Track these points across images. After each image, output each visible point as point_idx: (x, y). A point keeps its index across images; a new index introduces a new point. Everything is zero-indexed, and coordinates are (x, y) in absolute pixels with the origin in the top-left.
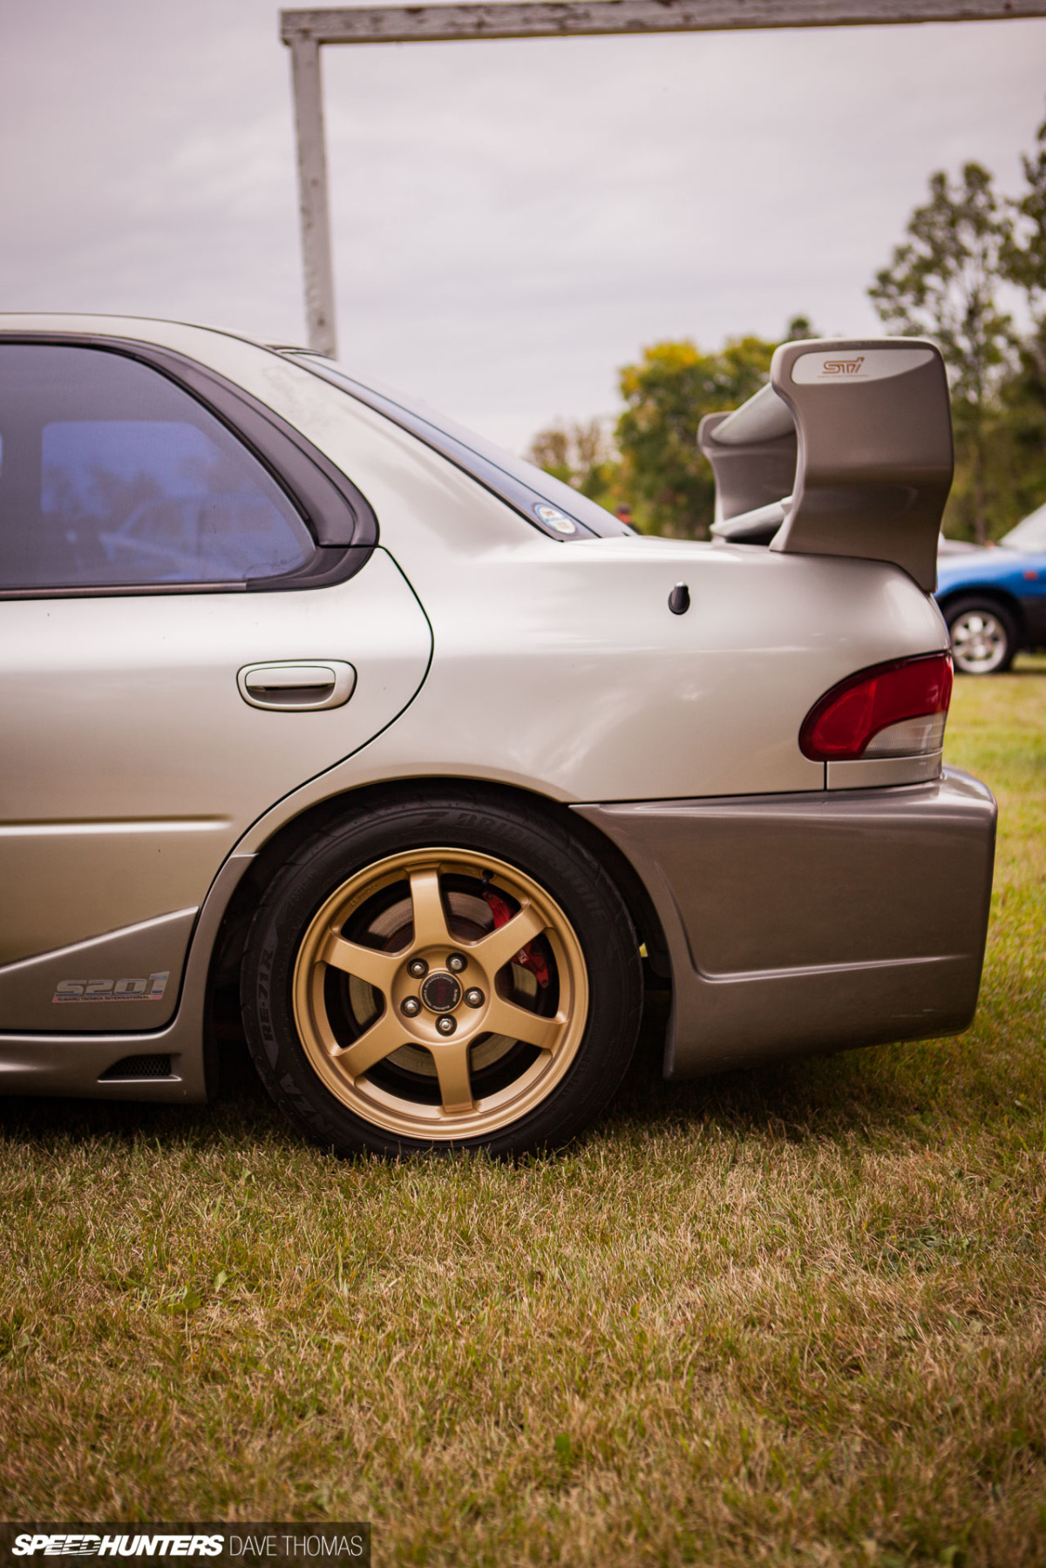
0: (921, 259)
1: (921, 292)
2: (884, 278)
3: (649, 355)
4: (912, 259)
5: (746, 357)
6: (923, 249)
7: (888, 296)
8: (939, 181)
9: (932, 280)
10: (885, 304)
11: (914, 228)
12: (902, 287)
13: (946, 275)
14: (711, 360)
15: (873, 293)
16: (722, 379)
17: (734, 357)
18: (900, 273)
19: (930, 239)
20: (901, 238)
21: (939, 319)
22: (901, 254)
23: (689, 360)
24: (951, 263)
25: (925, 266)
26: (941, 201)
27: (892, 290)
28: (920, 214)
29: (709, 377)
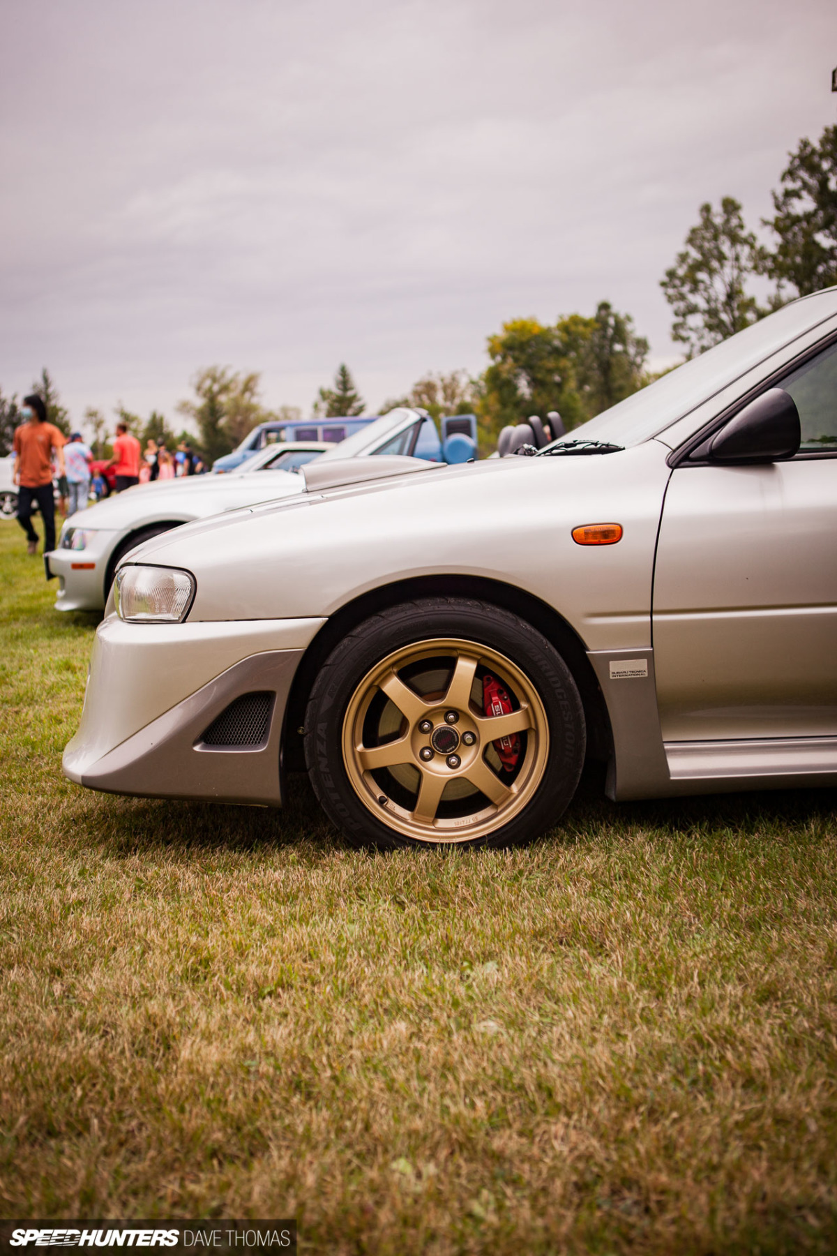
0: (695, 260)
1: (696, 286)
2: (671, 274)
3: (506, 328)
4: (690, 261)
5: (573, 328)
6: (695, 255)
7: (674, 287)
8: (706, 209)
9: (702, 276)
10: (671, 291)
11: (691, 241)
12: (683, 281)
13: (711, 272)
14: (549, 330)
15: (663, 284)
16: (557, 343)
17: (565, 328)
18: (681, 272)
19: (700, 249)
20: (682, 247)
21: (708, 301)
22: (683, 257)
23: (536, 331)
24: (715, 264)
25: (697, 267)
26: (708, 223)
27: (677, 282)
28: (694, 231)
29: (549, 343)
